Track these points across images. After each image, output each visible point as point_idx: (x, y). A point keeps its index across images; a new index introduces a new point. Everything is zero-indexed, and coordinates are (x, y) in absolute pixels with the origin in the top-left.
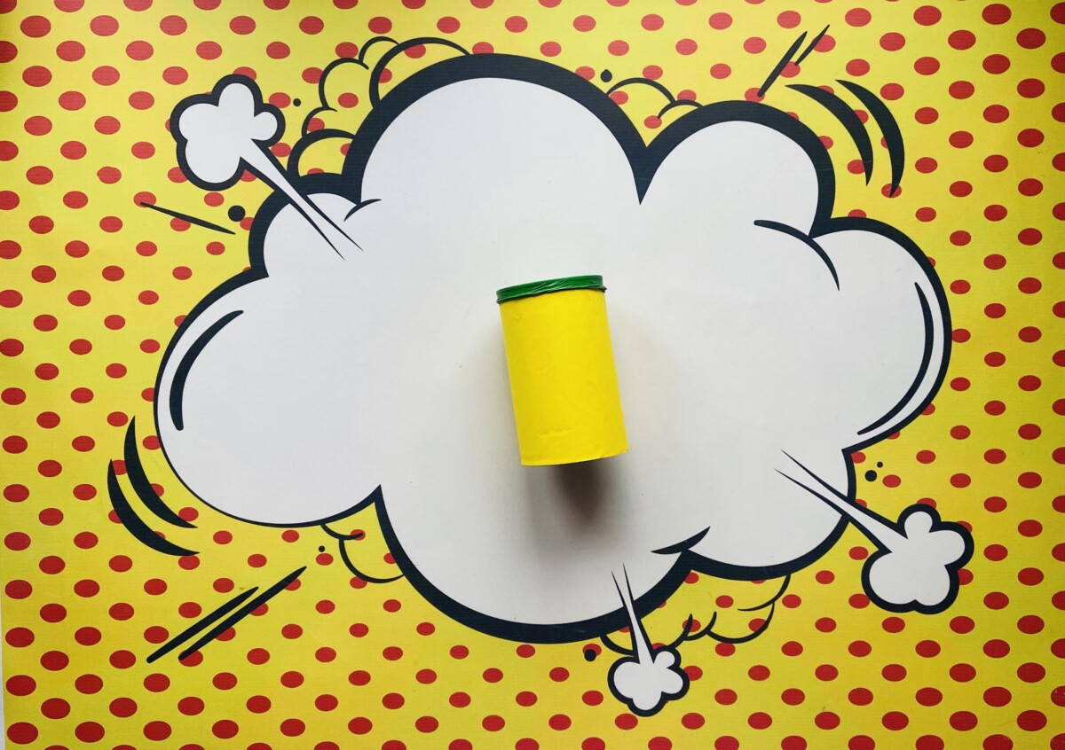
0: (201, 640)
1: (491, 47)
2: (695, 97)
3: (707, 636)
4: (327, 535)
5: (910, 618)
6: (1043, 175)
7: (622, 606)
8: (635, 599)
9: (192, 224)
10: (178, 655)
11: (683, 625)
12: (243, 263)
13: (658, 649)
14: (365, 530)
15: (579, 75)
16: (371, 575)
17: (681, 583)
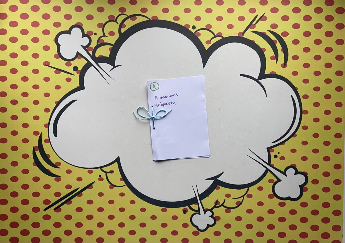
0: (61, 204)
1: (157, 18)
2: (222, 35)
3: (222, 206)
4: (102, 172)
5: (287, 202)
6: (332, 62)
8: (199, 194)
9: (61, 72)
10: (54, 209)
11: (215, 203)
12: (77, 84)
13: (206, 210)
14: (114, 170)
15: (185, 27)
16: (116, 185)
17: (214, 189)
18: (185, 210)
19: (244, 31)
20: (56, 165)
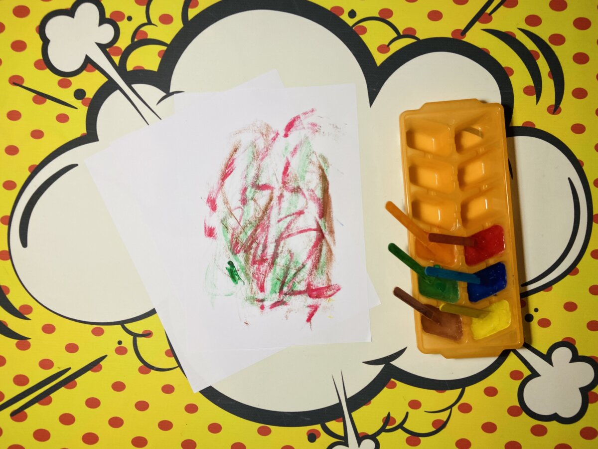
0: (27, 403)
2: (415, 34)
3: (400, 430)
4: (125, 332)
5: (551, 426)
8: (348, 397)
9: (48, 101)
10: (10, 413)
11: (383, 420)
13: (363, 437)
14: (153, 331)
15: (333, 12)
16: (154, 366)
17: (383, 388)
18: (314, 432)
19: (465, 28)
20: (22, 312)
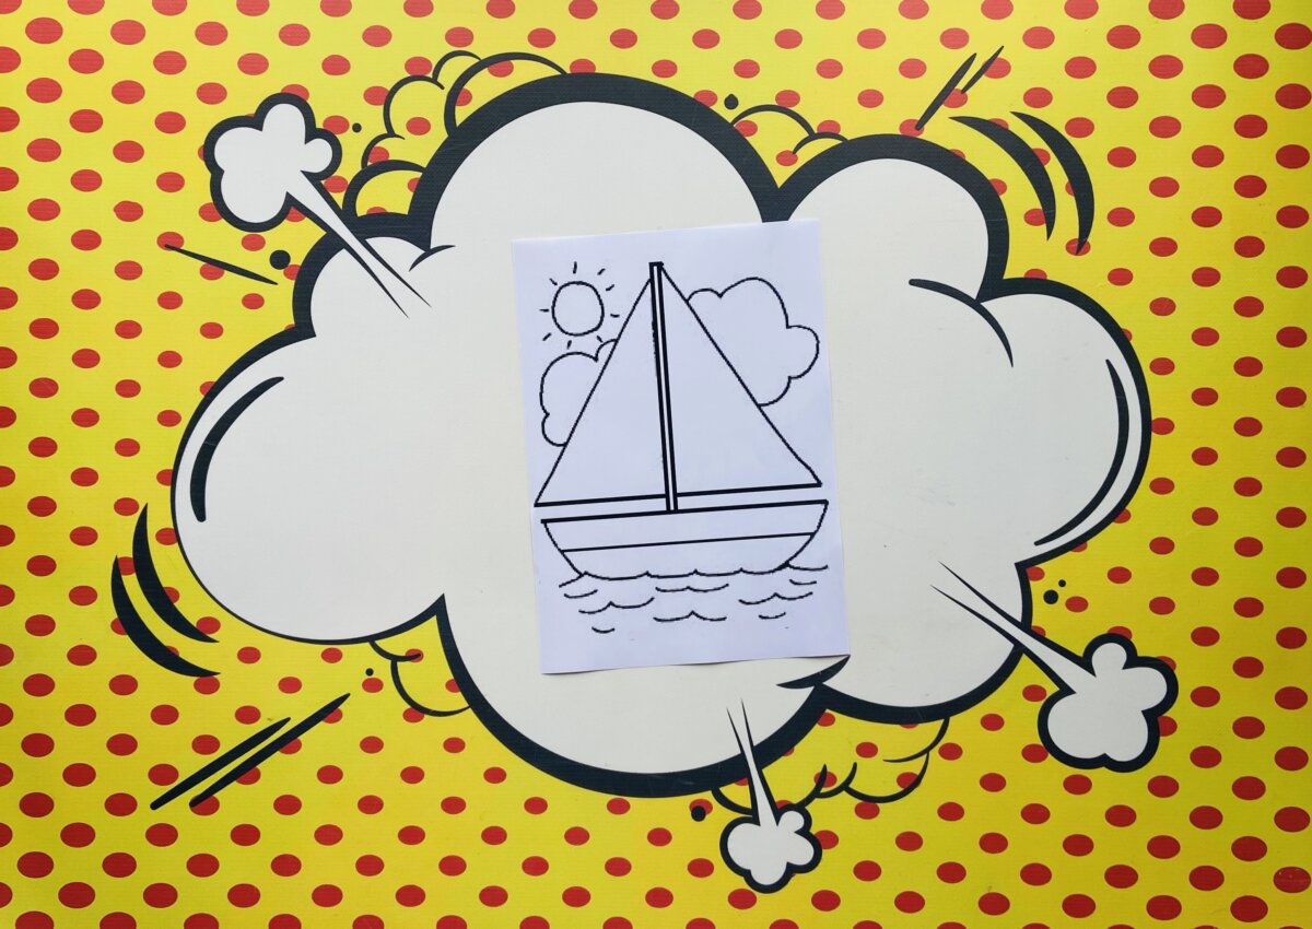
0: (217, 783)
1: (592, 65)
2: (839, 130)
3: (844, 792)
4: (377, 655)
5: (1098, 775)
6: (1264, 233)
7: (739, 752)
8: (755, 744)
9: (226, 272)
10: (189, 800)
11: (815, 779)
12: (287, 319)
13: (783, 807)
14: (423, 650)
15: (699, 100)
16: (430, 707)
17: (813, 725)
18: (701, 804)
19: (922, 117)
20: (201, 629)
